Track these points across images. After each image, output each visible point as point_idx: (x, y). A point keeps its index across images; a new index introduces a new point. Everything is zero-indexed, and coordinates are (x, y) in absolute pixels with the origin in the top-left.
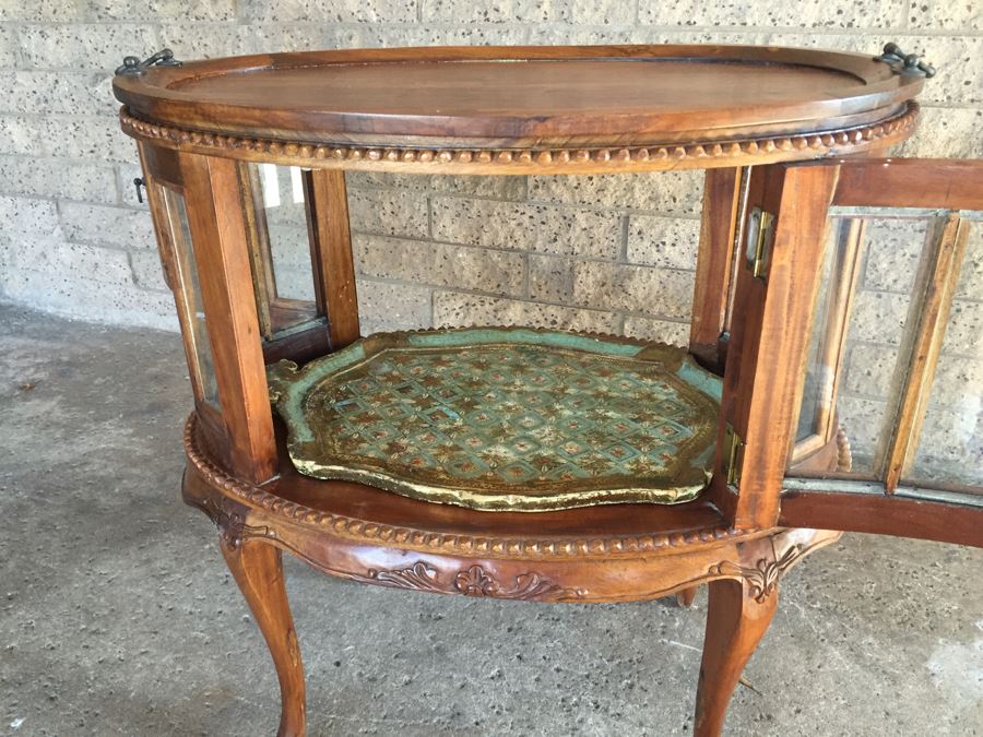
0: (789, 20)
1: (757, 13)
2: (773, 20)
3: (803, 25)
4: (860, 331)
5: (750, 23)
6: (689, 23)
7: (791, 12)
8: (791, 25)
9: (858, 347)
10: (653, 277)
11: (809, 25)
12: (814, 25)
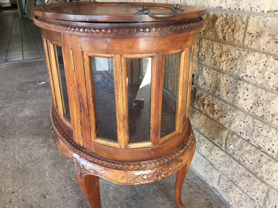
0: (257, 8)
1: (244, 4)
2: (251, 8)
3: (263, 11)
4: (274, 182)
5: (242, 9)
6: (220, 7)
7: (258, 4)
8: (258, 11)
9: (273, 190)
10: (201, 117)
11: (266, 12)
12: (268, 12)
